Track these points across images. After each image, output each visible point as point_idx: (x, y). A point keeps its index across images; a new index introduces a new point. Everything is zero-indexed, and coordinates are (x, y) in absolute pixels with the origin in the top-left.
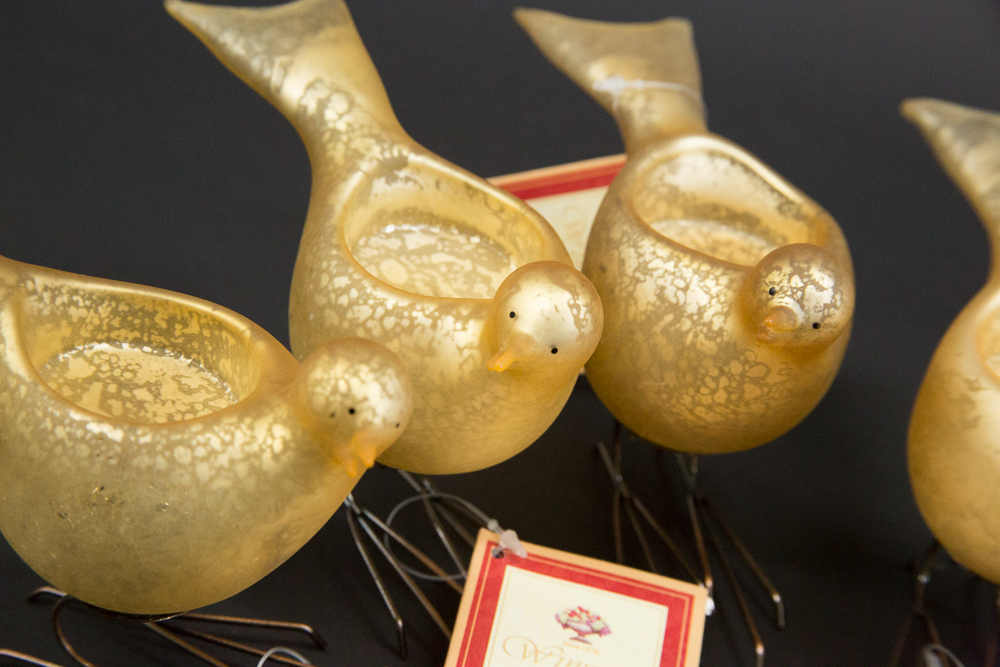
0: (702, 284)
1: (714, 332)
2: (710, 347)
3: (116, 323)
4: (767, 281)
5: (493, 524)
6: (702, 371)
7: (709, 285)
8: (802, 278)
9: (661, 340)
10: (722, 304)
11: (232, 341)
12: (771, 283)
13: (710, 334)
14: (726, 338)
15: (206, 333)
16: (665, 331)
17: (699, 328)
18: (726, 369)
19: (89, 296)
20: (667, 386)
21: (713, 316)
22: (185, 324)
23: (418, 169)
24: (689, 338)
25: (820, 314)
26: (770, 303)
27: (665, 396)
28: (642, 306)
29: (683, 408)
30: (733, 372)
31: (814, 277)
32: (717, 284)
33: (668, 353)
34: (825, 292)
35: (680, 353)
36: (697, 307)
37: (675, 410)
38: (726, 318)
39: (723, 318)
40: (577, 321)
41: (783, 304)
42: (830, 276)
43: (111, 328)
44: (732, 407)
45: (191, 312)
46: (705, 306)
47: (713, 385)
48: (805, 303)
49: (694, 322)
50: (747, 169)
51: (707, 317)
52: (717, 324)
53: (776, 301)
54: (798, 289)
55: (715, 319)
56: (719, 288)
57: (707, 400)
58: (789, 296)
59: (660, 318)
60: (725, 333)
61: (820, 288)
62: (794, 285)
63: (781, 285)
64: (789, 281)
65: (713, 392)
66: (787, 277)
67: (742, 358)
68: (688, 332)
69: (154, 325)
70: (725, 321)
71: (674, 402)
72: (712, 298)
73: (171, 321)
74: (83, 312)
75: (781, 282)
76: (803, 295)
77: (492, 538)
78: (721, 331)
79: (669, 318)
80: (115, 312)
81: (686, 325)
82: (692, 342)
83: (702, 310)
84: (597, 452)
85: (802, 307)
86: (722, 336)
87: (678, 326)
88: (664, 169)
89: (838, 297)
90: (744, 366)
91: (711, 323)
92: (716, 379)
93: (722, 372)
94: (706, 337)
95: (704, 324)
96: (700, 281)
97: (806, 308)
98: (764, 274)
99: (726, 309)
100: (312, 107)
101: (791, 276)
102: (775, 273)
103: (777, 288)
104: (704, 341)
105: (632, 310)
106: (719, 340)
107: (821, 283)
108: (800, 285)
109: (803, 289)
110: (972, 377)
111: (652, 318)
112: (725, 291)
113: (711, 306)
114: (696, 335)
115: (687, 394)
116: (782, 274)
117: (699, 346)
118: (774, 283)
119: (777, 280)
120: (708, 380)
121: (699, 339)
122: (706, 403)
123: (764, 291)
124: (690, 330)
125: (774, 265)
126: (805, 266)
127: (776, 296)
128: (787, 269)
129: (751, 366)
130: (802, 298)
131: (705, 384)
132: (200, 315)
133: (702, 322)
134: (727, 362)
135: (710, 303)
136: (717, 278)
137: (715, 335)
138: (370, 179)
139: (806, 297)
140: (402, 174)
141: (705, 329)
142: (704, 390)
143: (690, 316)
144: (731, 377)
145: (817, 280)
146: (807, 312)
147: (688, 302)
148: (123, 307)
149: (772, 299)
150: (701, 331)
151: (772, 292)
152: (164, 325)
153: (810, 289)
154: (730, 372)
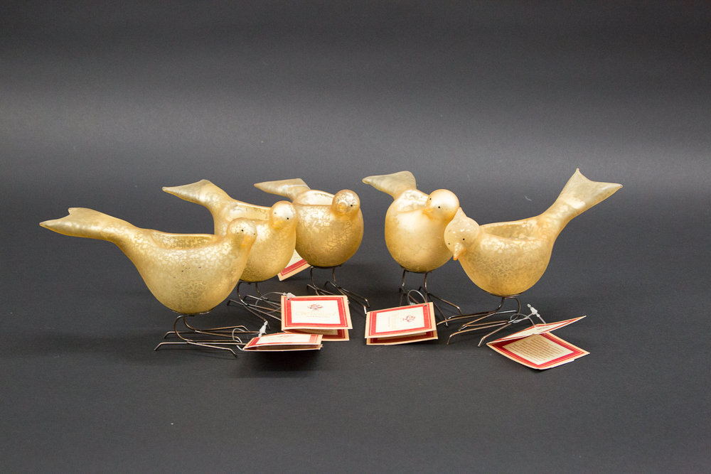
3: (175, 245)
5: (284, 294)
6: (327, 231)
7: (323, 210)
8: (345, 195)
9: (315, 228)
11: (207, 241)
15: (200, 242)
16: (315, 226)
19: (167, 237)
22: (193, 241)
23: (240, 206)
25: (352, 202)
26: (339, 203)
28: (308, 222)
31: (347, 194)
32: (325, 209)
33: (317, 230)
35: (320, 230)
36: (321, 216)
38: (329, 215)
40: (292, 211)
41: (342, 202)
43: (175, 247)
45: (194, 238)
49: (322, 220)
50: (326, 195)
51: (324, 217)
54: (344, 197)
57: (331, 239)
58: (343, 200)
59: (313, 223)
61: (350, 196)
65: (332, 236)
69: (185, 244)
72: (325, 213)
73: (190, 242)
74: (167, 242)
75: (340, 197)
77: (285, 297)
79: (315, 222)
80: (175, 242)
81: (320, 222)
84: (308, 286)
85: (347, 201)
87: (318, 223)
88: (304, 199)
89: (355, 198)
91: (326, 218)
93: (332, 229)
99: (329, 213)
100: (209, 199)
101: (342, 195)
103: (339, 199)
105: (305, 224)
109: (346, 197)
111: (311, 224)
112: (327, 210)
123: (336, 201)
127: (340, 201)
130: (346, 199)
132: (197, 237)
138: (229, 209)
140: (237, 208)
142: (329, 236)
143: (320, 219)
148: (177, 240)
150: (324, 221)
151: (338, 201)
152: (188, 244)
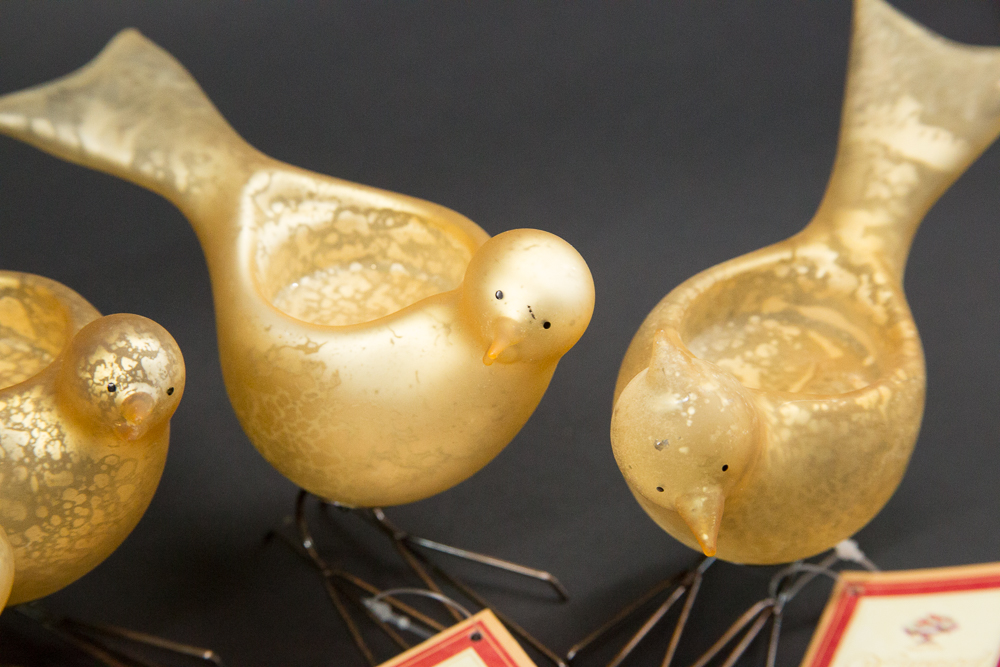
0: (10, 425)
1: (57, 462)
2: (62, 478)
4: (96, 380)
6: (67, 506)
7: (18, 421)
8: (130, 357)
10: (45, 430)
12: (103, 380)
13: (55, 466)
14: (75, 460)
17: (38, 468)
18: (92, 488)
20: (35, 544)
21: (46, 447)
24: (35, 484)
25: (168, 379)
26: (116, 400)
27: (36, 554)
29: (61, 553)
30: (101, 486)
31: (140, 348)
32: (26, 414)
34: (159, 354)
35: (32, 504)
36: (21, 449)
37: (53, 560)
38: (62, 441)
39: (58, 443)
41: (132, 393)
42: (151, 337)
44: (112, 519)
46: (29, 444)
47: (85, 512)
48: (150, 378)
49: (28, 466)
52: (56, 451)
53: (123, 395)
54: (135, 369)
55: (50, 449)
56: (30, 416)
58: (132, 382)
60: (71, 456)
61: (152, 355)
62: (129, 369)
63: (116, 376)
64: (121, 368)
65: (88, 518)
66: (116, 365)
67: (104, 467)
68: (28, 480)
70: (63, 445)
71: (47, 554)
72: (30, 431)
75: (113, 374)
76: (143, 371)
78: (65, 457)
82: (40, 486)
83: (29, 449)
85: (150, 383)
86: (70, 461)
87: (14, 479)
89: (170, 351)
90: (109, 474)
91: (48, 455)
92: (85, 505)
93: (89, 493)
94: (53, 471)
95: (42, 461)
96: (6, 423)
97: (154, 382)
98: (88, 375)
99: (55, 432)
101: (118, 361)
102: (100, 369)
103: (115, 382)
104: (52, 476)
106: (69, 466)
107: (150, 349)
108: (134, 364)
109: (139, 367)
110: (303, 342)
112: (38, 416)
113: (36, 439)
114: (40, 477)
115: (61, 537)
116: (108, 365)
117: (50, 485)
118: (106, 379)
119: (107, 373)
120: (77, 510)
121: (45, 478)
122: (84, 533)
123: (102, 392)
124: (30, 476)
125: (92, 362)
126: (123, 344)
127: (118, 389)
128: (110, 358)
129: (117, 470)
130: (145, 375)
131: (76, 516)
133: (37, 460)
134: (90, 482)
135: (32, 437)
136: (20, 410)
137: (61, 464)
139: (147, 372)
141: (46, 465)
142: (78, 523)
143: (21, 462)
144: (100, 492)
145: (145, 349)
146: (157, 385)
147: (8, 450)
149: (115, 396)
150: (44, 469)
151: (112, 389)
153: (145, 361)
154: (98, 488)
